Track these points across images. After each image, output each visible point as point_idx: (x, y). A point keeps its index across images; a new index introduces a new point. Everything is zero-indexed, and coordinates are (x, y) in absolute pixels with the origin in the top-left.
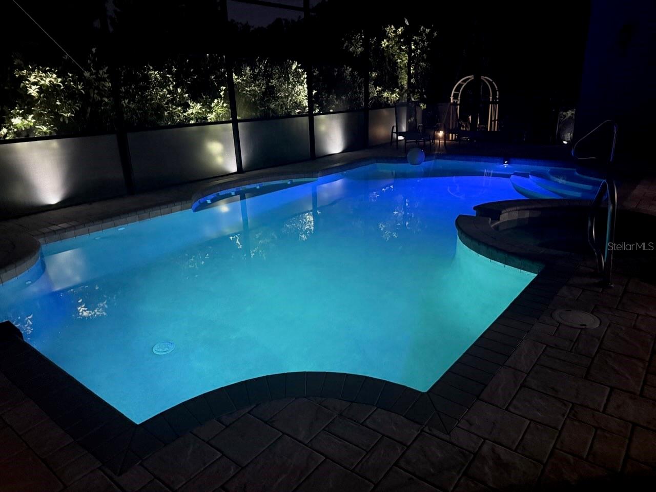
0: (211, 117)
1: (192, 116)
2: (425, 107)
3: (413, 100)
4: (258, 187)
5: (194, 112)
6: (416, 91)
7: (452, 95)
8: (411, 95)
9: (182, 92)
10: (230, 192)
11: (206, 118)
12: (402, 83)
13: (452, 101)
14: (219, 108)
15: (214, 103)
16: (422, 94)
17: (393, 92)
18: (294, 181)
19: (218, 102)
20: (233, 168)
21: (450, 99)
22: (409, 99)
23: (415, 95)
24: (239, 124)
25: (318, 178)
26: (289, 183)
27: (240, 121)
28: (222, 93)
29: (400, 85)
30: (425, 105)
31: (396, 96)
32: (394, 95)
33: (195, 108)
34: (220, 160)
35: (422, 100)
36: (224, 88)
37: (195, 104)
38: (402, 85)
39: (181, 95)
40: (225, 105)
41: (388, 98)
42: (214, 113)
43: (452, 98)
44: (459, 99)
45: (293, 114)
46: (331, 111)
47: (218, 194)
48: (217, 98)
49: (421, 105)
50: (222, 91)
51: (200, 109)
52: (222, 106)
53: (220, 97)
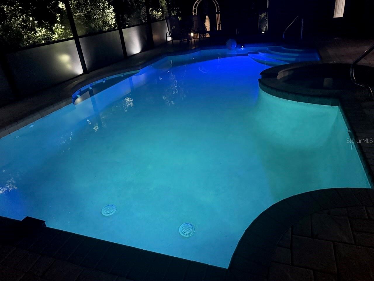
0: (55, 37)
1: (40, 38)
2: (181, 19)
3: (173, 14)
4: (104, 82)
5: (41, 35)
6: (175, 9)
7: (193, 10)
8: (172, 12)
9: (33, 20)
10: (87, 88)
11: (51, 38)
12: (162, 5)
13: (193, 14)
14: (59, 30)
15: (55, 26)
16: (178, 11)
17: (158, 12)
18: (126, 74)
19: (57, 26)
20: (79, 70)
21: (192, 13)
22: (170, 15)
23: (174, 12)
24: (80, 39)
25: (140, 70)
26: (123, 76)
27: (81, 37)
28: (58, 19)
29: (161, 6)
30: (181, 18)
31: (160, 14)
32: (159, 14)
33: (41, 32)
34: (69, 67)
35: (178, 15)
36: (59, 15)
37: (41, 28)
38: (162, 6)
39: (33, 22)
40: (63, 27)
41: (156, 15)
42: (57, 34)
43: (193, 12)
44: (196, 12)
45: (104, 30)
46: (127, 26)
47: (80, 90)
48: (56, 23)
49: (179, 18)
50: (57, 17)
51: (45, 31)
52: (61, 28)
53: (57, 21)
